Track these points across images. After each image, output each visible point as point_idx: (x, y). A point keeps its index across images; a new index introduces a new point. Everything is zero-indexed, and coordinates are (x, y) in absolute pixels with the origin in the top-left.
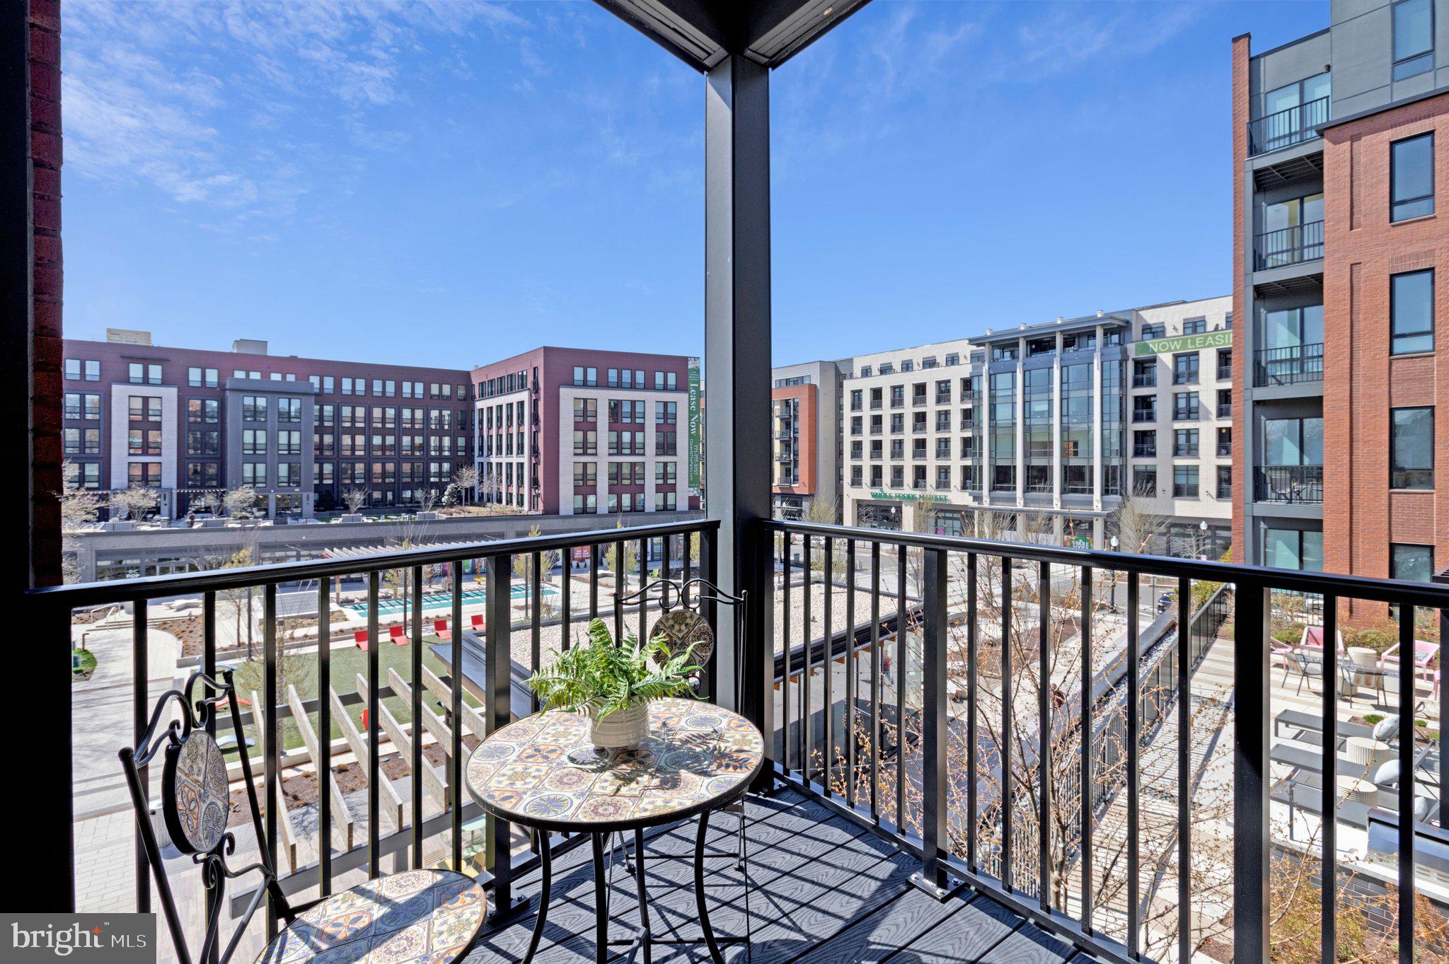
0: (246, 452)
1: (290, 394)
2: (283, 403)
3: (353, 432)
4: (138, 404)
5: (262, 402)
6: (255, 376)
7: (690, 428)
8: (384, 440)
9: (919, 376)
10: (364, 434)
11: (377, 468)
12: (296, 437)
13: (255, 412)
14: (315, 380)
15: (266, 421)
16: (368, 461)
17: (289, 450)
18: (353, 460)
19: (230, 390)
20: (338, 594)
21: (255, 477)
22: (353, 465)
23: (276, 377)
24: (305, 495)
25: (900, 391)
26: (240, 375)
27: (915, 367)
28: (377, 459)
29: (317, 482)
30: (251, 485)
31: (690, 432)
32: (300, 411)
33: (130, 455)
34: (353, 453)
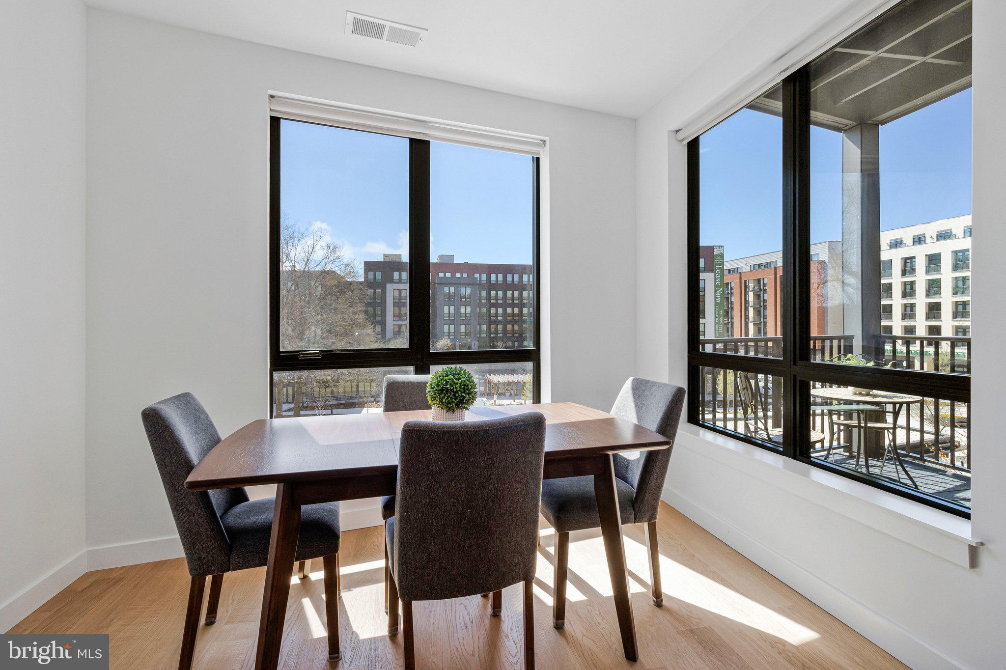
0: (445, 318)
1: (466, 285)
2: (463, 290)
3: (496, 306)
4: (397, 293)
5: (452, 290)
6: (448, 275)
7: (716, 298)
8: (513, 310)
9: (932, 247)
10: (502, 307)
11: (509, 327)
12: (469, 309)
13: (450, 295)
14: (477, 276)
15: (454, 301)
16: (505, 323)
17: (465, 317)
18: (496, 322)
19: (438, 284)
20: (495, 401)
21: (449, 333)
22: (497, 326)
23: (458, 275)
24: (473, 343)
25: (911, 262)
26: (441, 275)
27: (928, 240)
28: (509, 322)
29: (478, 336)
30: (447, 337)
31: (716, 300)
32: (470, 295)
33: (394, 321)
34: (497, 318)
